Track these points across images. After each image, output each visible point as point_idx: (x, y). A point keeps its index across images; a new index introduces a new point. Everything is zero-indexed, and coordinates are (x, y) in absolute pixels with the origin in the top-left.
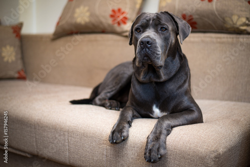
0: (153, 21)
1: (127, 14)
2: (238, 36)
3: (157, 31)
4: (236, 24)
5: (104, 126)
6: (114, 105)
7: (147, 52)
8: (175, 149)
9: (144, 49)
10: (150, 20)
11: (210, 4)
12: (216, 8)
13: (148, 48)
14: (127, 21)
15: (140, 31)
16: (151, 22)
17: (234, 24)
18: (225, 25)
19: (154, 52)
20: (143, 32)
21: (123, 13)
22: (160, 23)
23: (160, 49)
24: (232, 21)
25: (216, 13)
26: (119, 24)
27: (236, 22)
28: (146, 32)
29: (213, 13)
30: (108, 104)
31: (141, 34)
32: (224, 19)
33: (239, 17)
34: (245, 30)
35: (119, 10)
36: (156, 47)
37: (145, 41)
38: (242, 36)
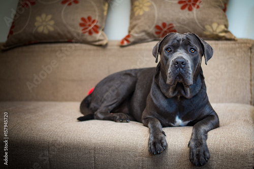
0: (183, 41)
1: (97, 22)
2: (217, 42)
3: (187, 51)
4: (215, 31)
5: (136, 139)
6: (123, 118)
7: (181, 72)
8: (216, 151)
9: (178, 69)
10: (180, 40)
11: (190, 12)
12: (197, 17)
13: (182, 68)
14: (98, 30)
15: (171, 51)
16: (181, 42)
17: (213, 31)
18: (205, 33)
19: (187, 72)
20: (174, 52)
21: (94, 21)
22: (189, 44)
23: (190, 69)
24: (212, 28)
25: (197, 21)
26: (90, 33)
27: (216, 30)
28: (178, 53)
29: (193, 22)
30: (118, 117)
31: (172, 54)
32: (204, 27)
33: (219, 24)
34: (224, 37)
35: (89, 18)
36: (188, 67)
37: (180, 62)
38: (220, 42)
